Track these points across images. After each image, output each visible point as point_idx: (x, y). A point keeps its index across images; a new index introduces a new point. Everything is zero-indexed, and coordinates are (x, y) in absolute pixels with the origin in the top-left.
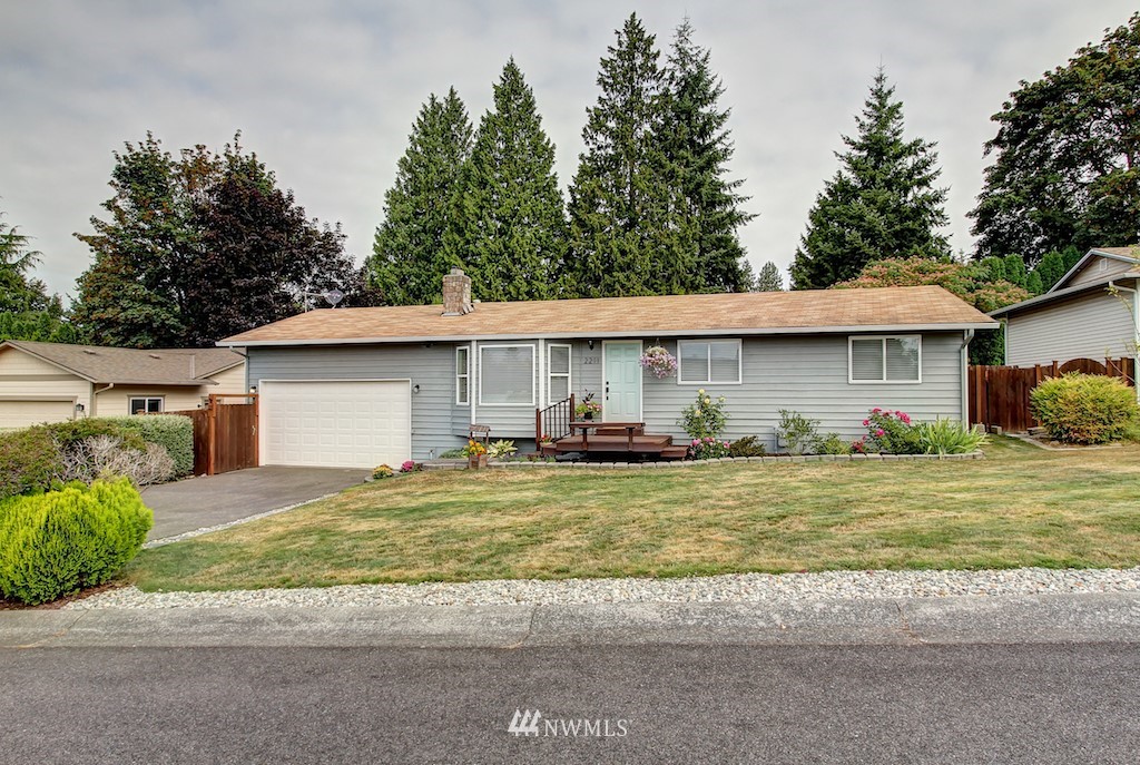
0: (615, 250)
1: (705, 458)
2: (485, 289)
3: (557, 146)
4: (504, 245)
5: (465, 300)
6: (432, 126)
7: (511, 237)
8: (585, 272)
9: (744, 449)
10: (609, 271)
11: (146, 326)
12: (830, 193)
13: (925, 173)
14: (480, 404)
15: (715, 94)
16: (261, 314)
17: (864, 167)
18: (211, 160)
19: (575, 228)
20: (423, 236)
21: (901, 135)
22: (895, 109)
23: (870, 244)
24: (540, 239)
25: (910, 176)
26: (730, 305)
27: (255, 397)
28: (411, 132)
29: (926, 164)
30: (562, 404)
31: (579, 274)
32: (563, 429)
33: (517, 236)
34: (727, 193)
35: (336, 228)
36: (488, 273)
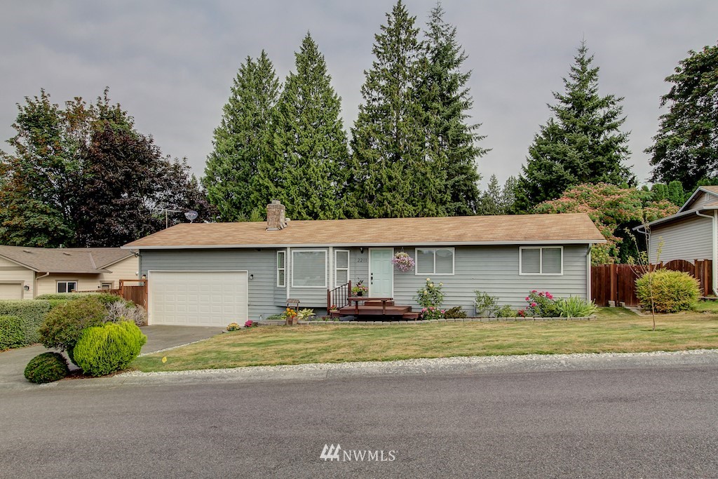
0: (385, 176)
1: (429, 319)
2: (289, 204)
3: (342, 98)
4: (303, 172)
5: (281, 220)
6: (249, 80)
7: (309, 166)
8: (363, 192)
9: (454, 314)
10: (380, 191)
11: (44, 231)
12: (545, 134)
13: (613, 121)
14: (293, 286)
15: (459, 61)
16: (132, 223)
17: (568, 116)
18: (86, 108)
19: (355, 160)
20: (241, 163)
21: (596, 93)
22: (593, 73)
23: (571, 173)
24: (330, 167)
25: (602, 124)
26: (451, 225)
27: (146, 282)
28: (233, 85)
29: (614, 115)
30: (344, 287)
31: (358, 194)
32: (344, 302)
33: (313, 166)
34: (468, 133)
35: (183, 162)
36: (292, 192)
